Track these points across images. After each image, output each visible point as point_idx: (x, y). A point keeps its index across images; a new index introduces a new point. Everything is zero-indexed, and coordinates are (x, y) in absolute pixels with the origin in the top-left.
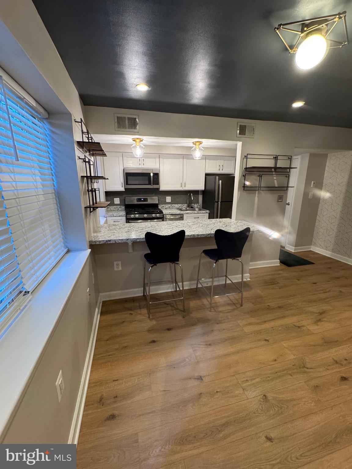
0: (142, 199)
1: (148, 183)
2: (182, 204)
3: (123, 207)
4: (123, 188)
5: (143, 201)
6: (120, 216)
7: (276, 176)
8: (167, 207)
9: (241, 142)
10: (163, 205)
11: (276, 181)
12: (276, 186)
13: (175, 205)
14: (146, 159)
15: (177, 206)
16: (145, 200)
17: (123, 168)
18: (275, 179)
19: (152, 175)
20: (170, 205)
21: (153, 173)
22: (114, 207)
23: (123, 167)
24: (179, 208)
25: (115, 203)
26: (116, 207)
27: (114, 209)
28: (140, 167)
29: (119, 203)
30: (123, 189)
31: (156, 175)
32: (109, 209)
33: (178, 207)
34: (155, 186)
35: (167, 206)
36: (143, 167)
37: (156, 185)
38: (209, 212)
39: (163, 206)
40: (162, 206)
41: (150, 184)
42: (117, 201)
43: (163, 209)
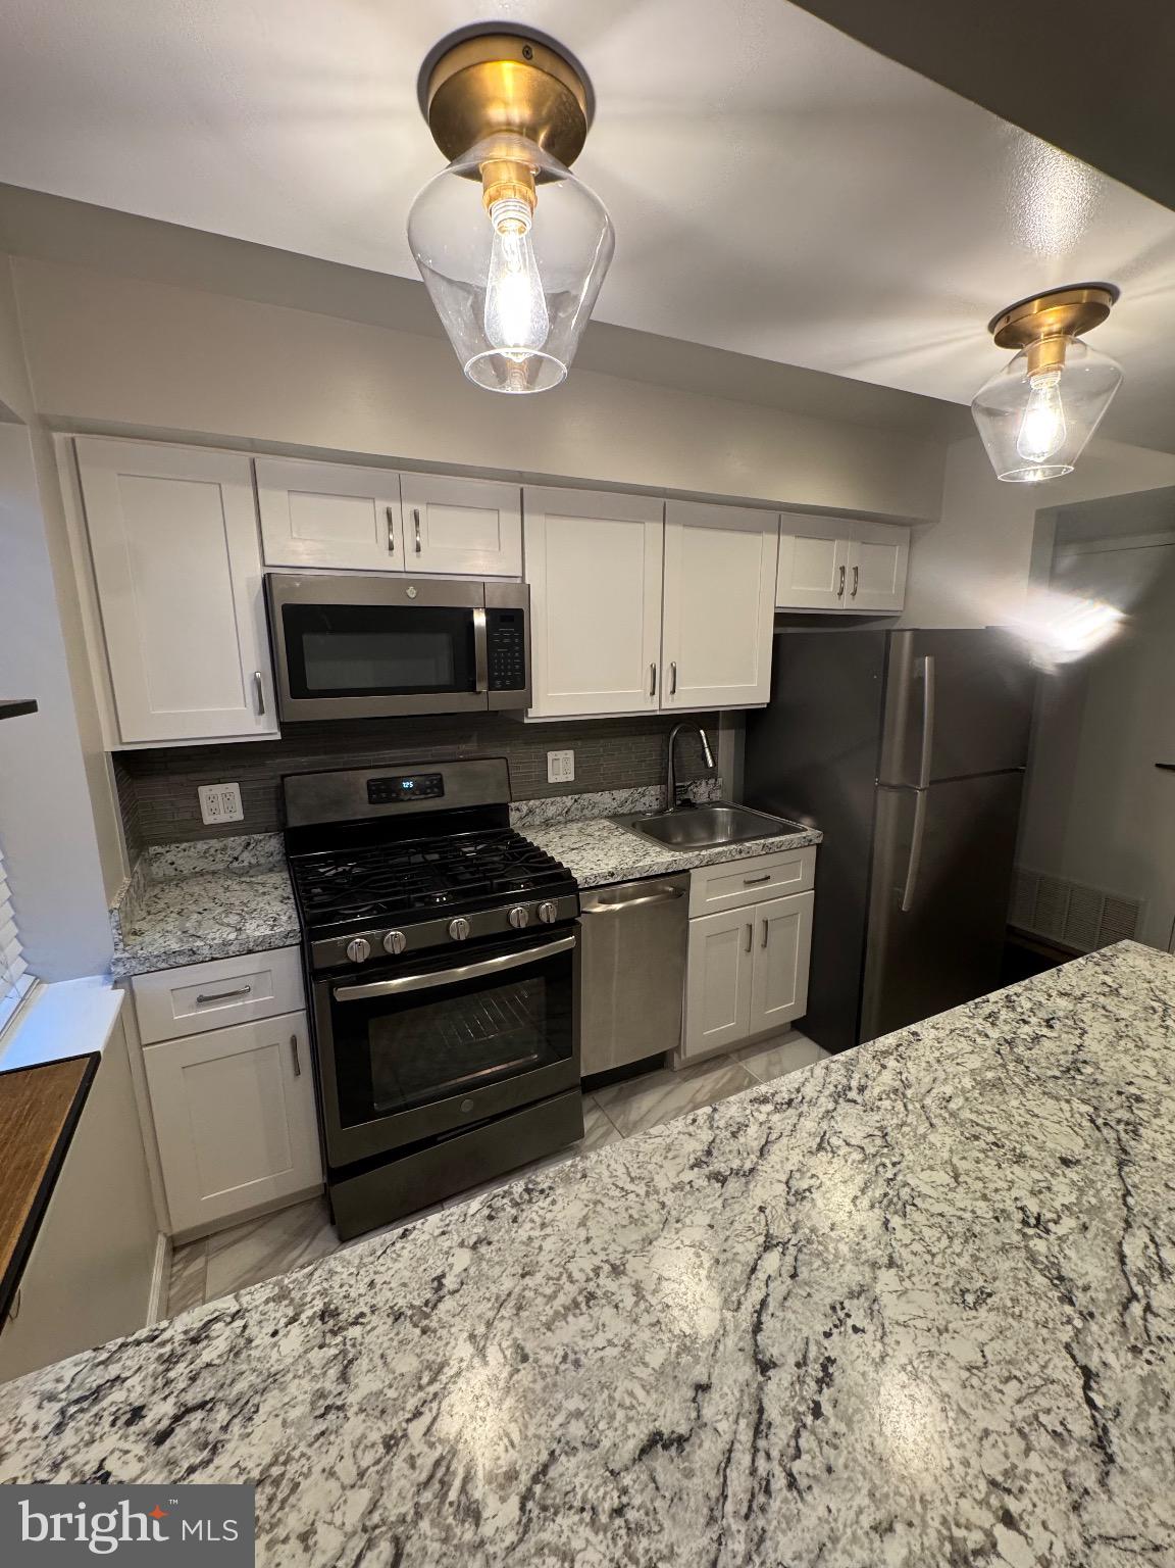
0: (406, 785)
1: (445, 678)
2: (636, 786)
3: (273, 844)
4: (263, 717)
5: (415, 798)
6: (250, 952)
8: (551, 811)
10: (532, 803)
13: (596, 797)
14: (434, 512)
15: (606, 800)
16: (430, 786)
17: (258, 573)
19: (480, 619)
20: (568, 801)
21: (489, 612)
22: (201, 846)
23: (264, 565)
24: (621, 811)
25: (208, 819)
26: (215, 843)
27: (201, 865)
28: (394, 563)
29: (239, 816)
30: (262, 727)
31: (511, 623)
32: (159, 870)
33: (615, 804)
34: (501, 700)
35: (552, 807)
36: (415, 564)
37: (504, 688)
38: (819, 841)
39: (531, 811)
40: (525, 809)
41: (464, 681)
42: (221, 802)
43: (531, 826)
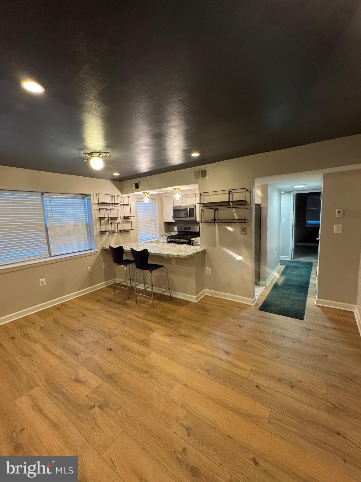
0: (188, 227)
4: (173, 220)
5: (188, 229)
7: (234, 209)
9: (198, 184)
11: (235, 214)
12: (237, 218)
16: (190, 228)
17: (172, 206)
18: (234, 212)
21: (189, 209)
28: (183, 204)
36: (185, 204)
37: (192, 217)
42: (176, 228)
